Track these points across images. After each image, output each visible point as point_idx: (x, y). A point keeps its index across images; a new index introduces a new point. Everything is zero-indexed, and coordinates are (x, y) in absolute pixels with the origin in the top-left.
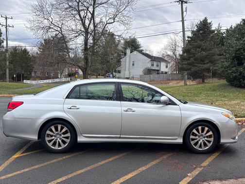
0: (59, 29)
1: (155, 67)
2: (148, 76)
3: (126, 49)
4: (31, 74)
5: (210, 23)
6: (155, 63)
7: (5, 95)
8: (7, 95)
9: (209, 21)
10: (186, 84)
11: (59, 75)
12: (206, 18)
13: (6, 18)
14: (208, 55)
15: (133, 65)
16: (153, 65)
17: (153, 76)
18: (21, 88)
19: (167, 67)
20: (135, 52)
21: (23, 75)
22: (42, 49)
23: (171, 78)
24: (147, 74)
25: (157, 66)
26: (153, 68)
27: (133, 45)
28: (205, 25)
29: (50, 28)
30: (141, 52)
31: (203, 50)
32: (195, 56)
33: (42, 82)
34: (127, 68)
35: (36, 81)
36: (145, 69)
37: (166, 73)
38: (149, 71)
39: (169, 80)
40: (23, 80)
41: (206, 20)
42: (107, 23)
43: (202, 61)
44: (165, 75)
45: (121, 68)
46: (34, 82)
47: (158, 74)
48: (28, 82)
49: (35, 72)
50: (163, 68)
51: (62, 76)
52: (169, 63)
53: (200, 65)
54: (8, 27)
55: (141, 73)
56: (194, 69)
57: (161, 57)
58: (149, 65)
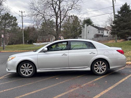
0: (42, 15)
1: (101, 33)
2: (97, 38)
3: (84, 24)
4: (37, 40)
5: (129, 6)
6: (101, 31)
7: (16, 51)
8: (17, 51)
9: (128, 5)
10: (116, 42)
11: (51, 40)
12: (126, 3)
13: (22, 12)
14: (127, 25)
15: (88, 33)
16: (99, 32)
17: (100, 38)
18: (29, 47)
19: (107, 33)
20: (89, 26)
21: (33, 40)
22: (42, 27)
23: (109, 39)
24: (96, 37)
25: (102, 32)
26: (100, 34)
27: (88, 22)
28: (126, 7)
29: (38, 15)
30: (93, 26)
31: (124, 22)
32: (119, 25)
33: (42, 44)
34: (85, 35)
35: (39, 44)
36: (95, 35)
37: (107, 36)
38: (97, 36)
39: (109, 40)
40: (33, 43)
41: (126, 4)
42: (68, 10)
43: (124, 28)
44: (106, 37)
45: (82, 35)
46: (38, 44)
47: (102, 37)
48: (35, 44)
49: (39, 39)
50: (105, 33)
51: (52, 40)
52: (109, 30)
53: (123, 30)
54: (23, 17)
55: (93, 37)
56: (119, 33)
57: (104, 27)
58: (97, 33)
